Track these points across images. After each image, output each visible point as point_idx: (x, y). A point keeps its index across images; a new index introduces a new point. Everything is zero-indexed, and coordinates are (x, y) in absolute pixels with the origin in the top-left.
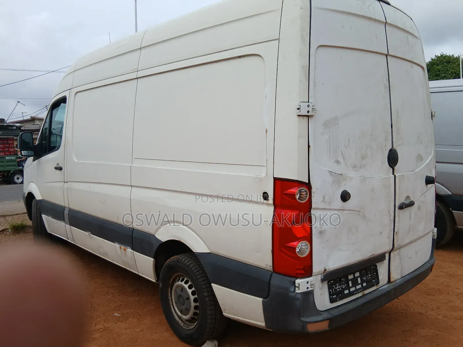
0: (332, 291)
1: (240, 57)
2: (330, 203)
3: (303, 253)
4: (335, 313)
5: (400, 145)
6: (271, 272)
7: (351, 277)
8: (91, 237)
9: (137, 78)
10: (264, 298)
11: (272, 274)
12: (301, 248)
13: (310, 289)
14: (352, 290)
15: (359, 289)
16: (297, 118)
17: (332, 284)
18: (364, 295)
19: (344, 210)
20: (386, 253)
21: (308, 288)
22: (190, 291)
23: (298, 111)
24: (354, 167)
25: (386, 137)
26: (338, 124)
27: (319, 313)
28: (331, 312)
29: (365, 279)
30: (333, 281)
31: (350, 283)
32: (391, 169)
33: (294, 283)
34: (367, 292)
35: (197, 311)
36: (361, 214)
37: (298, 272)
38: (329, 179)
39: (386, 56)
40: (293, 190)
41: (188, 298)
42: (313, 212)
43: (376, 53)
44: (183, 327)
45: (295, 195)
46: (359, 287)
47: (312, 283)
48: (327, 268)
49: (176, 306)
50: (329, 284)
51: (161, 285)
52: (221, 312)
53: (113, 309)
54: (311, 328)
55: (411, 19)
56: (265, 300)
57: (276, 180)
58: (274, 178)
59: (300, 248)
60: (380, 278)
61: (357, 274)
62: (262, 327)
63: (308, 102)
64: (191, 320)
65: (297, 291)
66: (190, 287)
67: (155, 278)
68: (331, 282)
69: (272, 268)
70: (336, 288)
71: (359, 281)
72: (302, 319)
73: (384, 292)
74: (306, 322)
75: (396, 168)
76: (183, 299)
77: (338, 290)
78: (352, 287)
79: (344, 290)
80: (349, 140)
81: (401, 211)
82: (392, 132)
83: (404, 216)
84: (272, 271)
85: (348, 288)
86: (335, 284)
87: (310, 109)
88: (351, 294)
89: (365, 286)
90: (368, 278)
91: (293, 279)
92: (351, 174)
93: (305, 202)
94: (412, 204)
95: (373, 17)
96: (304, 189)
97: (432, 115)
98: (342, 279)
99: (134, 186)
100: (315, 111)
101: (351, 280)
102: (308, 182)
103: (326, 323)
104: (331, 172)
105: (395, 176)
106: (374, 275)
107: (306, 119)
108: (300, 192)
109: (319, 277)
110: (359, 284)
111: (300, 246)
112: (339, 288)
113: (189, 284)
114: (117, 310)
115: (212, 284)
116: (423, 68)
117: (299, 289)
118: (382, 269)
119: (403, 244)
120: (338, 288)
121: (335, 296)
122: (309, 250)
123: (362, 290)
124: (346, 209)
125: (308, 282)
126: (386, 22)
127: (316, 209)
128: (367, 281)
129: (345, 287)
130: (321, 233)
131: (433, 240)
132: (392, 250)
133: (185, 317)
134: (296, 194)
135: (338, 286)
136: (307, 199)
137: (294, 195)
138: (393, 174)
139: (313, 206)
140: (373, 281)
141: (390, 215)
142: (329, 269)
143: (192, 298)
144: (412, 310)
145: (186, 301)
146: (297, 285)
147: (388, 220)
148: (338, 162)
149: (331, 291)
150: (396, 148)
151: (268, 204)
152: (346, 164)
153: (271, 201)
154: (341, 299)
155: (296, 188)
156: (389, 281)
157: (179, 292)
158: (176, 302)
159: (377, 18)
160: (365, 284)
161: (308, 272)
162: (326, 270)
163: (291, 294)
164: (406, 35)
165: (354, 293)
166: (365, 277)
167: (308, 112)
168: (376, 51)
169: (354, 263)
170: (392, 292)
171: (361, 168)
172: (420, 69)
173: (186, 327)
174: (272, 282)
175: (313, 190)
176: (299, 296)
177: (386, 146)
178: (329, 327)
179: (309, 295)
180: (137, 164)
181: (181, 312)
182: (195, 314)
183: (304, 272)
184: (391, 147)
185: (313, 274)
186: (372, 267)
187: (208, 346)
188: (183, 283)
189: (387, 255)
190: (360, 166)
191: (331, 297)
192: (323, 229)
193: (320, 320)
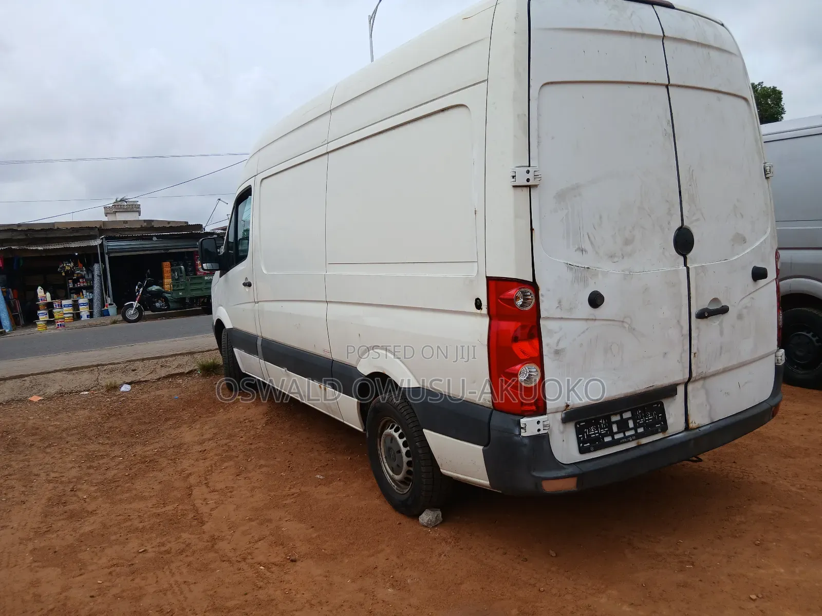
1: (443, 110)
2: (571, 310)
3: (531, 381)
4: (588, 468)
5: (697, 220)
6: (491, 410)
7: (615, 418)
8: (288, 375)
9: (328, 153)
10: (484, 446)
13: (542, 432)
14: (617, 436)
15: (631, 436)
16: (512, 189)
17: (582, 428)
18: (639, 446)
19: (595, 320)
20: (678, 384)
21: (539, 430)
22: (401, 442)
23: (514, 180)
24: (612, 256)
25: (669, 210)
26: (580, 195)
27: (559, 466)
28: (581, 466)
29: (642, 422)
30: (584, 423)
31: (615, 427)
32: (682, 259)
33: (519, 423)
34: (644, 441)
35: (411, 469)
36: (627, 326)
37: (527, 408)
38: (569, 275)
39: (667, 86)
40: (512, 292)
41: (399, 451)
42: (542, 322)
43: (647, 84)
44: (397, 491)
45: (515, 300)
46: (630, 433)
47: (545, 423)
49: (387, 462)
50: (578, 426)
51: (367, 434)
52: (439, 469)
53: (315, 469)
54: (550, 487)
55: (722, 25)
56: (486, 448)
57: (489, 279)
58: (487, 277)
60: (670, 420)
61: (627, 415)
62: (486, 487)
63: (529, 166)
64: (405, 481)
65: (523, 434)
66: (401, 436)
67: (362, 427)
68: (581, 424)
69: (491, 404)
70: (590, 433)
71: (631, 424)
72: (534, 473)
74: (540, 477)
75: (689, 256)
76: (393, 453)
77: (594, 436)
78: (617, 433)
79: (603, 436)
80: (601, 217)
81: (703, 323)
82: (681, 201)
83: (708, 330)
84: (492, 407)
85: (611, 434)
86: (587, 427)
87: (530, 176)
88: (616, 443)
89: (642, 432)
90: (647, 422)
91: (517, 418)
92: (606, 266)
93: (532, 309)
94: (724, 310)
95: (639, 31)
97: (765, 171)
98: (601, 421)
99: (331, 302)
100: (540, 179)
101: (616, 422)
102: (532, 281)
103: (573, 481)
104: (570, 264)
105: (688, 269)
106: (659, 417)
107: (526, 191)
108: (524, 296)
109: (559, 416)
110: (632, 429)
112: (594, 434)
113: (399, 432)
114: (321, 471)
115: (424, 430)
116: (745, 99)
117: (526, 432)
118: (673, 409)
119: (711, 371)
120: (593, 432)
121: (588, 444)
122: (539, 377)
123: (634, 437)
124: (598, 318)
125: (538, 422)
126: (664, 36)
127: (547, 318)
128: (646, 426)
129: (605, 432)
130: (557, 352)
131: (777, 368)
132: (689, 380)
133: (397, 477)
134: (517, 299)
135: (593, 430)
136: (531, 306)
137: (513, 301)
138: (685, 265)
139: (543, 314)
140: (657, 426)
141: (682, 328)
143: (404, 450)
144: (751, 478)
145: (397, 455)
146: (522, 426)
147: (676, 335)
148: (582, 250)
149: (581, 437)
150: (689, 226)
151: (482, 315)
152: (597, 253)
153: (484, 310)
154: (597, 449)
155: (516, 290)
156: (687, 428)
157: (388, 441)
158: (386, 457)
159: (647, 31)
161: (540, 408)
162: (569, 406)
163: (516, 438)
164: (705, 51)
165: (622, 442)
167: (528, 180)
168: (646, 81)
169: (617, 397)
171: (623, 258)
172: (743, 102)
173: (399, 490)
174: (492, 423)
175: (540, 293)
176: (526, 441)
177: (669, 223)
178: (577, 486)
179: (542, 440)
180: (333, 271)
181: (393, 471)
182: (409, 472)
183: (534, 408)
184: (679, 225)
185: (548, 411)
186: (656, 405)
187: (426, 517)
188: (392, 431)
189: (681, 390)
190: (622, 255)
191: (581, 445)
192: (561, 346)
193: (559, 475)
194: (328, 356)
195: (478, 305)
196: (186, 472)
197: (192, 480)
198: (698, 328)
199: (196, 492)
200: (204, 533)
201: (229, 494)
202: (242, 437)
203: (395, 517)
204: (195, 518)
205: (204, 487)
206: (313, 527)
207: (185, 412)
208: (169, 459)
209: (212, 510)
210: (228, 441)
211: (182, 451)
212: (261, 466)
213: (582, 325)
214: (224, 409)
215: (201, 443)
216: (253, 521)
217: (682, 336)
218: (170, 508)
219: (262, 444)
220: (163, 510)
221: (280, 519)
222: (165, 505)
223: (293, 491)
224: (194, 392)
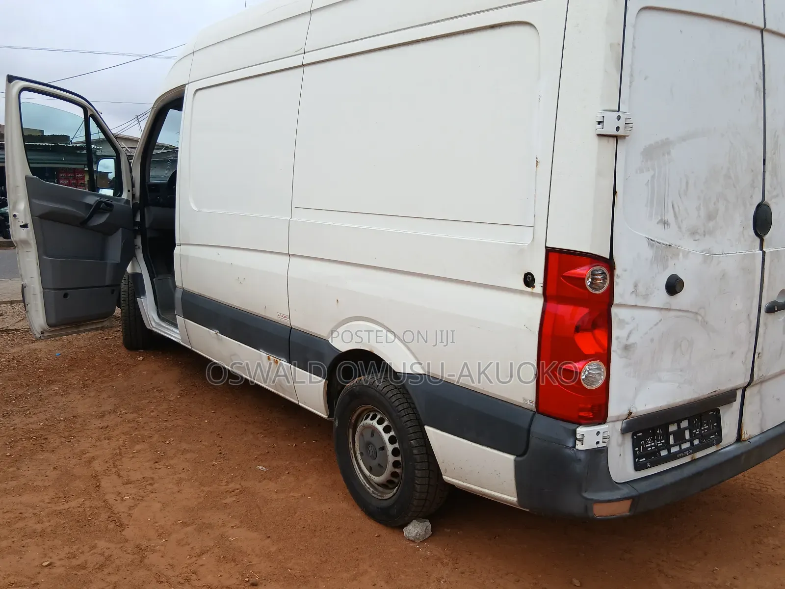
0: (639, 450)
1: (492, 27)
2: (646, 297)
3: (593, 381)
4: (643, 488)
5: (777, 196)
6: (533, 413)
7: (673, 428)
8: (219, 339)
9: (303, 66)
10: (517, 456)
11: (534, 415)
12: (589, 373)
13: (601, 445)
14: (674, 450)
15: (687, 449)
16: (596, 139)
17: (640, 439)
18: (694, 461)
19: (669, 310)
20: (737, 389)
21: (598, 443)
22: (386, 437)
23: (600, 127)
24: (693, 233)
25: (753, 181)
26: (669, 153)
27: (615, 486)
28: (636, 486)
29: (698, 432)
30: (641, 434)
31: (671, 438)
32: (758, 240)
33: (574, 433)
34: (699, 455)
35: (398, 471)
36: (700, 318)
37: (582, 414)
38: (648, 253)
39: (762, 31)
40: (580, 271)
41: (383, 448)
42: (614, 311)
43: (744, 25)
44: (373, 495)
45: (584, 279)
46: (685, 446)
47: (606, 435)
48: (633, 410)
49: (362, 459)
50: (635, 437)
51: (336, 423)
52: (440, 474)
53: (254, 458)
54: (600, 511)
56: (520, 459)
57: (549, 251)
58: (546, 247)
59: (587, 373)
60: (724, 431)
61: (685, 424)
62: (511, 503)
63: (619, 111)
64: (387, 485)
65: (579, 447)
66: (387, 430)
67: (327, 412)
68: (638, 435)
69: (534, 405)
70: (647, 446)
71: (687, 436)
72: (586, 495)
73: (731, 456)
74: (591, 500)
75: (766, 238)
76: (373, 449)
77: (650, 449)
78: (673, 446)
79: (659, 449)
80: (687, 183)
81: (771, 317)
82: (764, 171)
83: (774, 324)
84: (534, 409)
85: (668, 447)
86: (644, 438)
87: (621, 124)
88: (672, 457)
89: (697, 445)
90: (703, 432)
91: (571, 426)
92: (687, 244)
93: (603, 293)
96: (600, 269)
98: (658, 432)
99: (293, 255)
100: (631, 129)
101: (672, 433)
102: (609, 258)
103: (627, 504)
104: (652, 240)
105: (764, 253)
106: (714, 426)
107: (612, 142)
108: (593, 275)
109: (619, 426)
110: (687, 441)
111: (588, 369)
112: (651, 446)
113: (384, 425)
114: (262, 461)
115: (426, 427)
117: (583, 444)
118: (728, 418)
119: (770, 374)
120: (650, 445)
121: (644, 459)
122: (603, 377)
123: (691, 451)
124: (673, 307)
125: (598, 433)
127: (620, 305)
128: (701, 437)
129: (661, 444)
130: (627, 348)
132: (749, 384)
133: (376, 479)
134: (586, 278)
135: (649, 442)
136: (605, 288)
137: (582, 280)
138: (761, 248)
139: (617, 300)
140: (711, 437)
141: (750, 322)
142: (636, 413)
143: (390, 447)
144: (770, 491)
145: (379, 453)
146: (578, 436)
147: (745, 330)
148: (665, 223)
149: (637, 450)
150: (769, 202)
151: (533, 295)
152: (679, 227)
153: (538, 288)
154: (654, 464)
155: (587, 267)
156: (739, 439)
157: (368, 436)
158: (361, 454)
160: (696, 442)
161: (599, 415)
162: (631, 413)
163: (568, 451)
165: (678, 456)
166: (698, 430)
167: (618, 129)
168: (744, 21)
169: (681, 404)
170: (743, 457)
171: (705, 235)
173: (377, 495)
174: (532, 429)
175: (617, 272)
176: (582, 456)
177: (751, 197)
178: (630, 510)
179: (599, 454)
180: (300, 217)
181: (370, 469)
182: (394, 474)
183: (591, 414)
184: (758, 200)
185: (608, 420)
186: (712, 413)
187: (414, 529)
188: (374, 423)
189: (739, 394)
190: (704, 231)
191: (637, 460)
192: (631, 341)
193: (615, 497)
194: (285, 321)
195: (529, 280)
196: (88, 455)
197: (97, 466)
198: (765, 324)
199: (105, 483)
200: (127, 541)
201: (149, 487)
202: (153, 412)
203: (371, 527)
204: (110, 519)
205: (115, 477)
206: (269, 537)
207: (71, 374)
208: (61, 437)
209: (130, 508)
210: (135, 415)
211: (78, 426)
212: (185, 451)
213: (654, 315)
214: (124, 373)
215: (101, 416)
216: (188, 526)
217: (750, 333)
218: (73, 504)
219: (179, 422)
220: (66, 506)
221: (224, 525)
222: (67, 499)
223: (232, 486)
224: (81, 348)
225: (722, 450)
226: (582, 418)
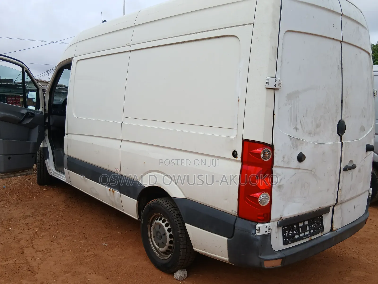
0: (286, 235)
1: (219, 37)
2: (288, 163)
3: (264, 202)
4: (288, 253)
5: (348, 117)
6: (236, 217)
7: (301, 225)
8: (86, 181)
9: (130, 51)
10: (229, 238)
11: (236, 219)
12: (262, 198)
13: (268, 233)
14: (302, 235)
15: (307, 235)
16: (265, 90)
17: (286, 230)
18: (311, 240)
19: (299, 169)
20: (330, 206)
21: (266, 232)
22: (166, 229)
23: (267, 84)
24: (310, 134)
25: (337, 110)
26: (298, 97)
27: (275, 252)
28: (284, 252)
29: (313, 227)
30: (286, 227)
31: (300, 229)
32: (339, 137)
33: (255, 227)
34: (313, 237)
35: (172, 245)
36: (313, 173)
37: (259, 218)
38: (289, 142)
39: (341, 42)
40: (258, 150)
41: (165, 234)
42: (274, 169)
43: (333, 39)
44: (159, 257)
45: (260, 154)
46: (307, 233)
47: (270, 228)
48: (283, 216)
49: (154, 240)
50: (284, 229)
51: (142, 222)
52: (192, 247)
53: (101, 240)
54: (267, 265)
55: (362, 13)
56: (229, 239)
57: (244, 141)
58: (243, 139)
59: (261, 198)
60: (325, 226)
61: (306, 223)
62: (226, 261)
63: (276, 77)
64: (166, 252)
65: (258, 233)
66: (167, 225)
67: (137, 217)
68: (285, 228)
69: (237, 213)
70: (289, 233)
71: (308, 229)
72: (261, 257)
73: (328, 238)
74: (263, 259)
75: (343, 136)
76: (160, 235)
77: (291, 234)
78: (301, 233)
79: (294, 235)
80: (307, 111)
81: (345, 173)
82: (342, 106)
83: (347, 176)
84: (237, 216)
85: (299, 233)
86: (288, 229)
87: (277, 83)
88: (301, 238)
89: (312, 233)
90: (315, 227)
91: (254, 224)
92: (307, 139)
93: (269, 161)
94: (354, 167)
95: (332, 9)
96: (267, 150)
97: (374, 93)
98: (294, 226)
99: (123, 140)
100: (281, 85)
101: (301, 227)
102: (271, 144)
103: (280, 261)
104: (291, 136)
105: (342, 143)
106: (320, 224)
107: (273, 91)
108: (264, 152)
109: (276, 223)
110: (308, 231)
111: (262, 196)
112: (291, 233)
113: (166, 223)
114: (105, 241)
115: (186, 225)
116: (369, 54)
117: (259, 232)
118: (327, 220)
119: (345, 199)
120: (290, 233)
121: (288, 239)
122: (269, 200)
123: (309, 236)
124: (301, 168)
125: (266, 227)
126: (342, 14)
127: (277, 167)
128: (314, 229)
129: (296, 232)
130: (280, 187)
131: (369, 198)
132: (336, 204)
133: (161, 249)
134: (261, 154)
135: (290, 231)
136: (269, 159)
137: (259, 154)
138: (341, 141)
139: (275, 164)
140: (319, 229)
141: (336, 175)
142: (284, 217)
143: (168, 234)
144: (347, 255)
145: (163, 237)
146: (257, 229)
147: (334, 179)
148: (297, 129)
149: (285, 235)
150: (344, 120)
151: (237, 161)
152: (303, 131)
153: (239, 158)
154: (292, 242)
155: (261, 149)
156: (332, 230)
157: (157, 229)
158: (154, 237)
159: (335, 10)
160: (312, 231)
161: (267, 218)
162: (282, 217)
163: (252, 235)
164: (357, 25)
165: (303, 238)
166: (312, 226)
167: (275, 85)
168: (333, 38)
169: (305, 213)
170: (334, 239)
171: (315, 135)
172: (367, 54)
173: (161, 257)
174: (236, 225)
175: (275, 151)
176: (259, 238)
177: (336, 117)
178: (281, 264)
179: (267, 237)
180: (126, 122)
181: (158, 245)
182: (170, 247)
183: (263, 218)
184: (340, 119)
185: (271, 221)
186: (319, 217)
187: (179, 274)
188: (161, 222)
189: (331, 209)
190: (315, 133)
191: (284, 240)
192: (281, 183)
193: (274, 258)
194: (118, 172)
195: (235, 154)
196: (18, 237)
197: (23, 243)
198: (343, 176)
199: (27, 251)
200: (37, 280)
201: (48, 254)
202: (51, 216)
203: (157, 273)
204: (29, 269)
205: (31, 248)
206: (108, 279)
207: (11, 197)
208: (5, 228)
209: (39, 264)
210: (42, 218)
211: (13, 223)
212: (66, 236)
213: (292, 172)
214: (37, 197)
215: (25, 218)
216: (67, 273)
217: (336, 180)
218: (10, 262)
219: (64, 221)
220: (7, 263)
221: (85, 272)
222: (7, 259)
223: (90, 253)
224: (16, 184)
225: (324, 235)
226: (259, 220)
